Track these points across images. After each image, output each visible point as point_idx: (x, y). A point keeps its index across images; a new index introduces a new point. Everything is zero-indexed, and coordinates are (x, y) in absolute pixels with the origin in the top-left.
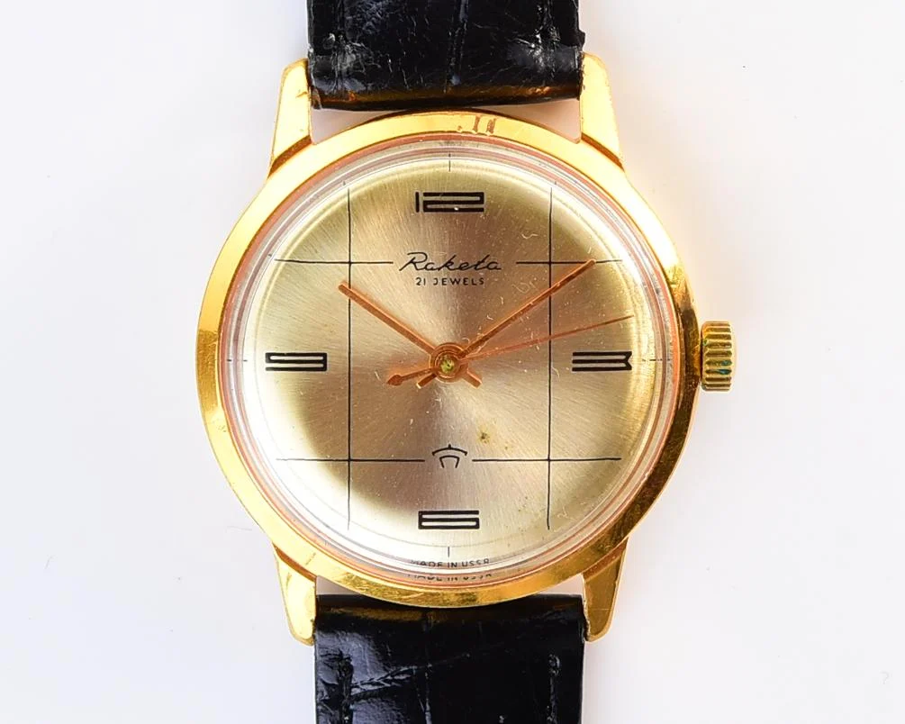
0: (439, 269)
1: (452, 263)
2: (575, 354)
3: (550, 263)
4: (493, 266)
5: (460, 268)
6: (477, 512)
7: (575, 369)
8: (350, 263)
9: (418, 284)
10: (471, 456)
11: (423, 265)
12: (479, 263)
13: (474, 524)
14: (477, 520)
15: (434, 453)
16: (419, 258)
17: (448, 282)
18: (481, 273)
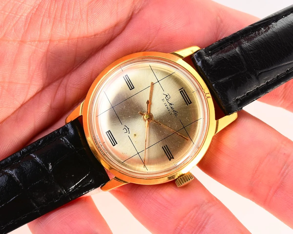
0: (168, 103)
1: (171, 105)
2: (166, 145)
3: (184, 127)
4: (176, 115)
5: (171, 108)
6: (117, 144)
7: (162, 147)
8: (158, 82)
9: (162, 100)
10: (129, 135)
11: (167, 98)
12: (175, 111)
13: (114, 144)
14: (115, 145)
15: (125, 126)
16: (168, 97)
17: (166, 106)
18: (173, 113)
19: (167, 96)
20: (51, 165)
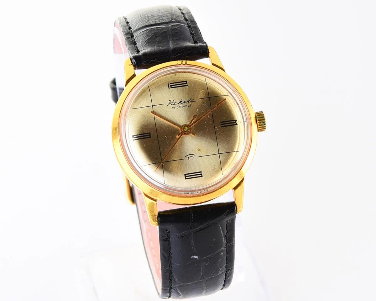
0: (178, 104)
1: (182, 102)
2: (221, 122)
3: (209, 98)
4: (193, 101)
5: (184, 103)
6: (201, 172)
7: (222, 127)
8: (152, 106)
9: (173, 109)
10: (197, 156)
11: (173, 103)
12: (189, 100)
13: (201, 175)
15: (186, 157)
16: (172, 101)
17: (181, 107)
18: (190, 103)
19: (171, 103)
20: (194, 256)
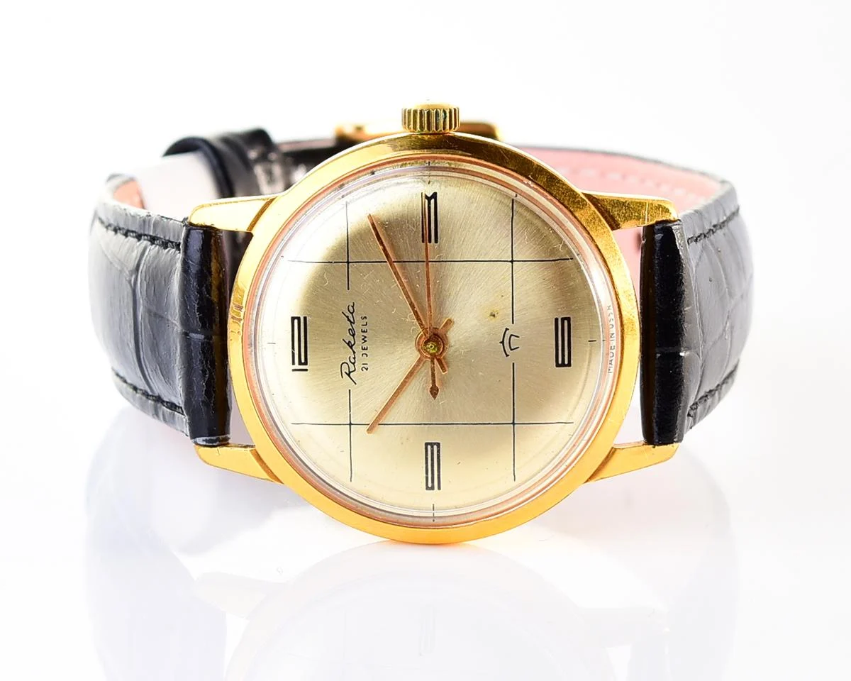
0: (354, 353)
1: (349, 342)
2: (423, 240)
3: (348, 262)
4: (351, 309)
5: (353, 335)
6: (557, 319)
7: (436, 241)
8: (351, 424)
9: (367, 369)
10: (509, 325)
11: (351, 365)
12: (349, 320)
13: (566, 322)
14: (563, 320)
15: (507, 355)
16: (345, 369)
18: (357, 318)
19: (350, 372)
